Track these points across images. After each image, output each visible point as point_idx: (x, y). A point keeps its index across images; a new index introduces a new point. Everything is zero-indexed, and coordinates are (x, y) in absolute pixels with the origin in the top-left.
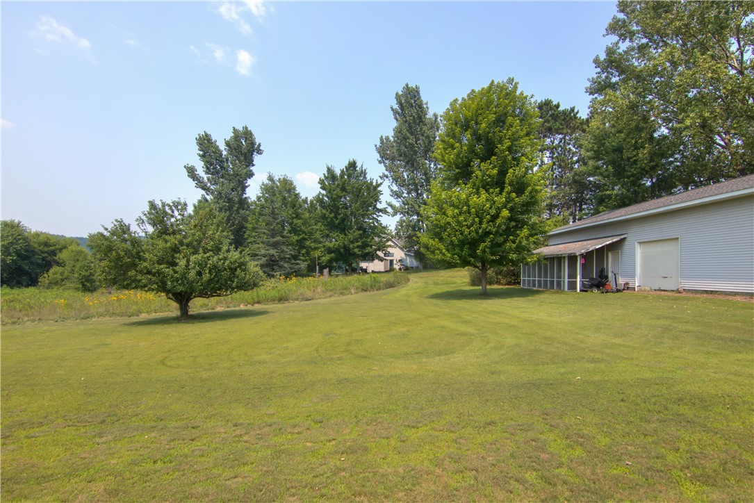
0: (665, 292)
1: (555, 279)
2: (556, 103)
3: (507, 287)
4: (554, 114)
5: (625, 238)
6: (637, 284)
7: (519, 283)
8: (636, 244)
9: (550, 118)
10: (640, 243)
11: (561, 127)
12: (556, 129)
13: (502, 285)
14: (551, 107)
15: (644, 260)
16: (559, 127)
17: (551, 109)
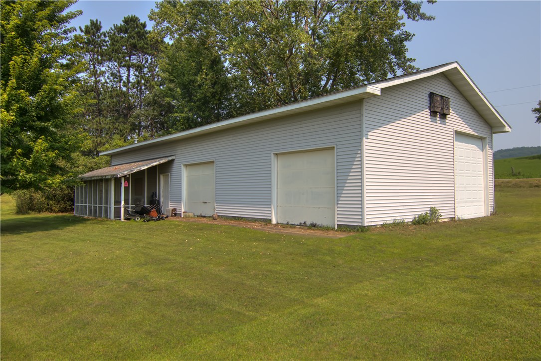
0: (205, 219)
1: (103, 206)
2: (143, 22)
3: (60, 214)
4: (139, 32)
5: (173, 160)
6: (183, 211)
7: (72, 210)
8: (182, 166)
9: (135, 35)
10: (186, 166)
11: (145, 46)
12: (140, 48)
13: (55, 212)
14: (137, 25)
15: (190, 184)
16: (143, 46)
17: (137, 26)
